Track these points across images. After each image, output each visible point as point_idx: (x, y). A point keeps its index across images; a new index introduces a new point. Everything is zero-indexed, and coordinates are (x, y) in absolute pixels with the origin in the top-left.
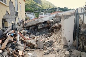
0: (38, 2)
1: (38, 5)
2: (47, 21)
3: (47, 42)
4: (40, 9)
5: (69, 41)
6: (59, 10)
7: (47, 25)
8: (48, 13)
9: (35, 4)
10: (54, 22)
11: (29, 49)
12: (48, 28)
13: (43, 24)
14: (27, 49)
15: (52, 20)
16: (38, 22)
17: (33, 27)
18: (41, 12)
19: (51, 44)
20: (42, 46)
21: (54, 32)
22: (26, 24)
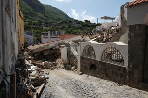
0: (38, 8)
1: (37, 14)
3: (53, 64)
4: (42, 22)
5: (66, 61)
6: (76, 25)
7: (53, 52)
9: (32, 12)
12: (53, 54)
13: (49, 51)
15: (58, 47)
17: (39, 53)
18: (44, 28)
19: (56, 65)
20: (49, 66)
22: (32, 51)
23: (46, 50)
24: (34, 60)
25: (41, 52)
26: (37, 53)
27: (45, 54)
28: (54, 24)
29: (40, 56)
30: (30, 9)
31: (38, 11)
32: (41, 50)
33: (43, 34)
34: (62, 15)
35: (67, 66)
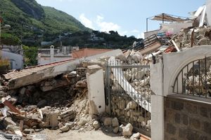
0: (33, 12)
1: (31, 21)
2: (62, 75)
3: (65, 114)
4: (40, 34)
5: (100, 107)
6: (96, 39)
8: (65, 48)
9: (23, 17)
10: (78, 75)
11: (31, 130)
13: (55, 81)
14: (26, 130)
15: (75, 72)
16: (43, 77)
18: (43, 43)
21: (77, 97)
22: (13, 82)
23: (47, 80)
24: (17, 103)
25: (34, 84)
26: (26, 87)
27: (45, 89)
28: (60, 36)
29: (32, 93)
30: (19, 13)
31: (33, 17)
32: (35, 80)
33: (40, 52)
34: (72, 23)
35: (107, 121)
